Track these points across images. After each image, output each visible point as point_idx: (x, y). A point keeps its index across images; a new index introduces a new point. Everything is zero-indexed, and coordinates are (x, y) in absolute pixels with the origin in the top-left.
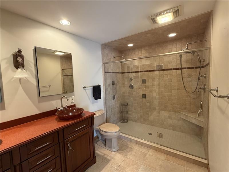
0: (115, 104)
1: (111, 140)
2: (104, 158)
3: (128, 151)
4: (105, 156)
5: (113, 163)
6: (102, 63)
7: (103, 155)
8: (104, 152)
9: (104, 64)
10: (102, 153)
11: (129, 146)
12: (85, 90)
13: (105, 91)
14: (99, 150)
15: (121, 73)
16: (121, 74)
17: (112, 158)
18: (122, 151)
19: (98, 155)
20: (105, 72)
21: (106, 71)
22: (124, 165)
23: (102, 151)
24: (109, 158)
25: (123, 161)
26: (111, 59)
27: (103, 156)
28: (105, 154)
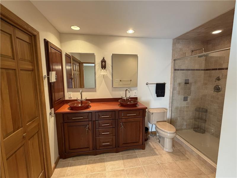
0: (187, 107)
1: (164, 138)
2: (153, 150)
3: (182, 158)
4: (155, 150)
5: (158, 158)
6: (172, 59)
7: (153, 147)
8: (156, 147)
9: (174, 60)
10: (154, 146)
11: (186, 156)
12: (148, 86)
13: (172, 90)
14: (153, 143)
15: (204, 70)
16: (203, 72)
17: (160, 155)
18: (174, 155)
19: (150, 146)
20: (175, 70)
21: (177, 68)
22: (168, 166)
23: (155, 145)
24: (157, 153)
25: (169, 163)
26: (187, 54)
27: (153, 149)
28: (155, 148)
